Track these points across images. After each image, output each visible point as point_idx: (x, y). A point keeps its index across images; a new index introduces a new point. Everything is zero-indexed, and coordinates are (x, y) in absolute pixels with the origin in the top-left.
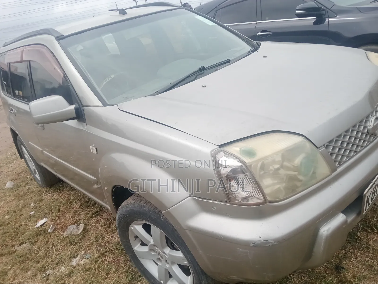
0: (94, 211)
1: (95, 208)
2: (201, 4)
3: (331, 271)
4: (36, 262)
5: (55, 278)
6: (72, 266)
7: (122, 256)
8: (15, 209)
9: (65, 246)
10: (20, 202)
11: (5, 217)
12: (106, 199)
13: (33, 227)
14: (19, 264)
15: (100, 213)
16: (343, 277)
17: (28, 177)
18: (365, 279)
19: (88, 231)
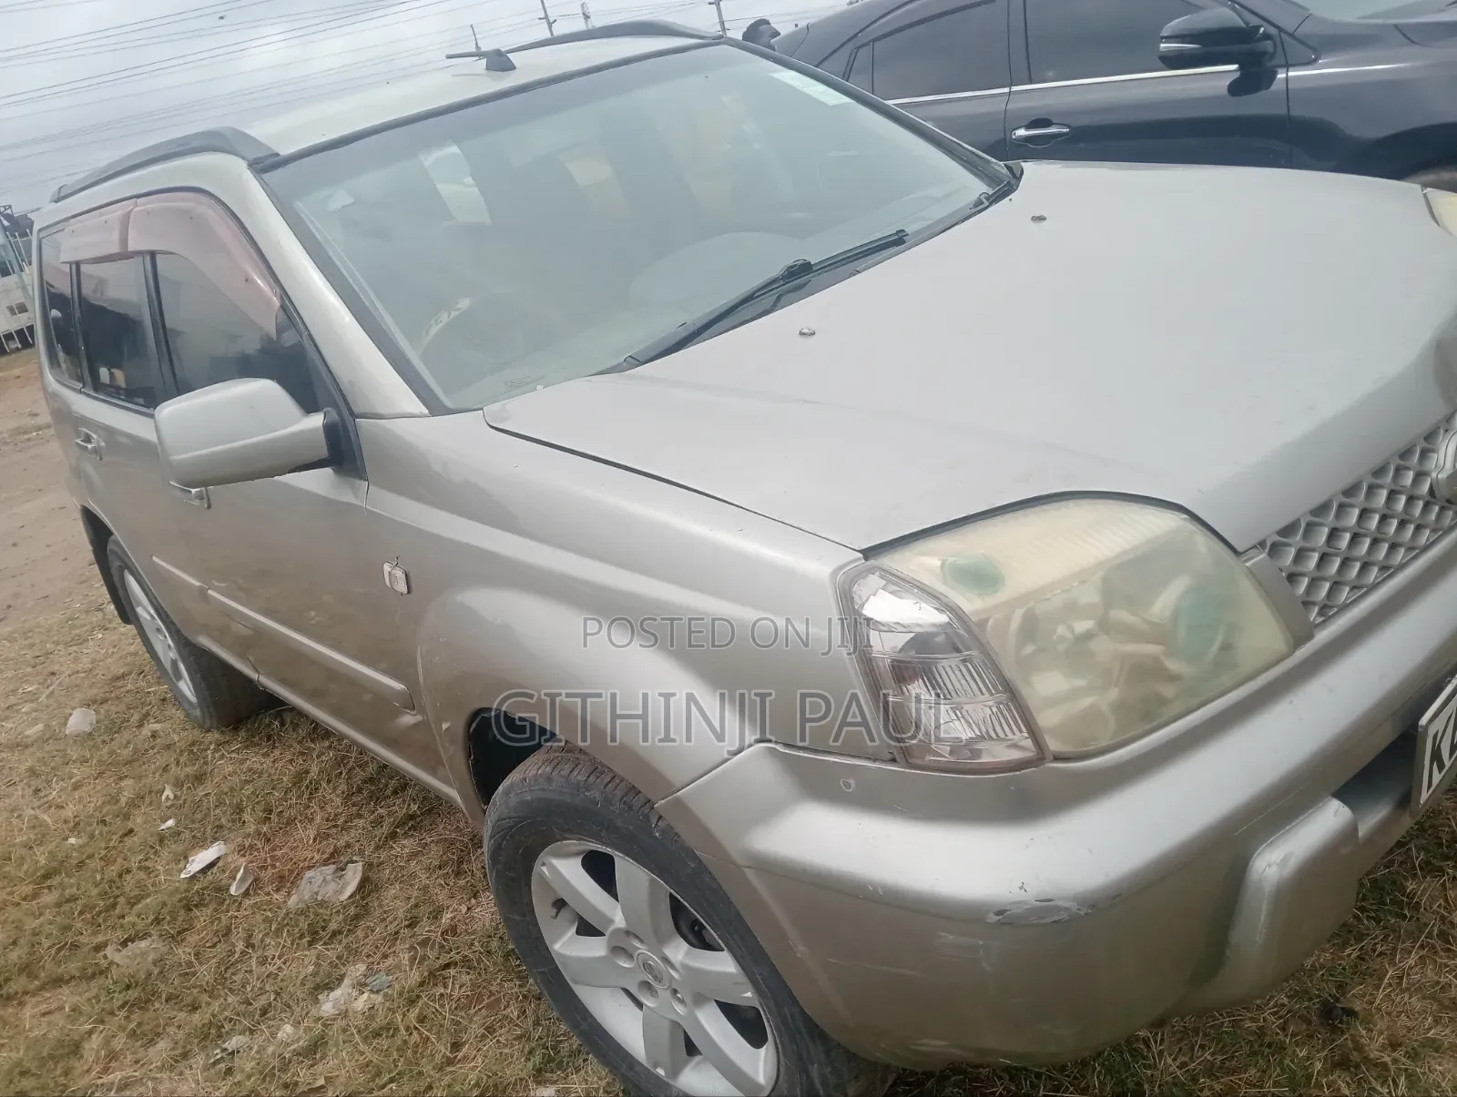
0: (400, 814)
1: (404, 801)
2: (796, 25)
3: (1304, 1027)
4: (184, 1006)
5: (258, 1064)
6: (322, 1018)
7: (510, 980)
8: (104, 811)
9: (292, 944)
10: (123, 784)
11: (67, 839)
12: (444, 766)
13: (171, 875)
14: (123, 1013)
15: (421, 821)
16: (1351, 1046)
17: (149, 692)
18: (1436, 1055)
19: (377, 889)
